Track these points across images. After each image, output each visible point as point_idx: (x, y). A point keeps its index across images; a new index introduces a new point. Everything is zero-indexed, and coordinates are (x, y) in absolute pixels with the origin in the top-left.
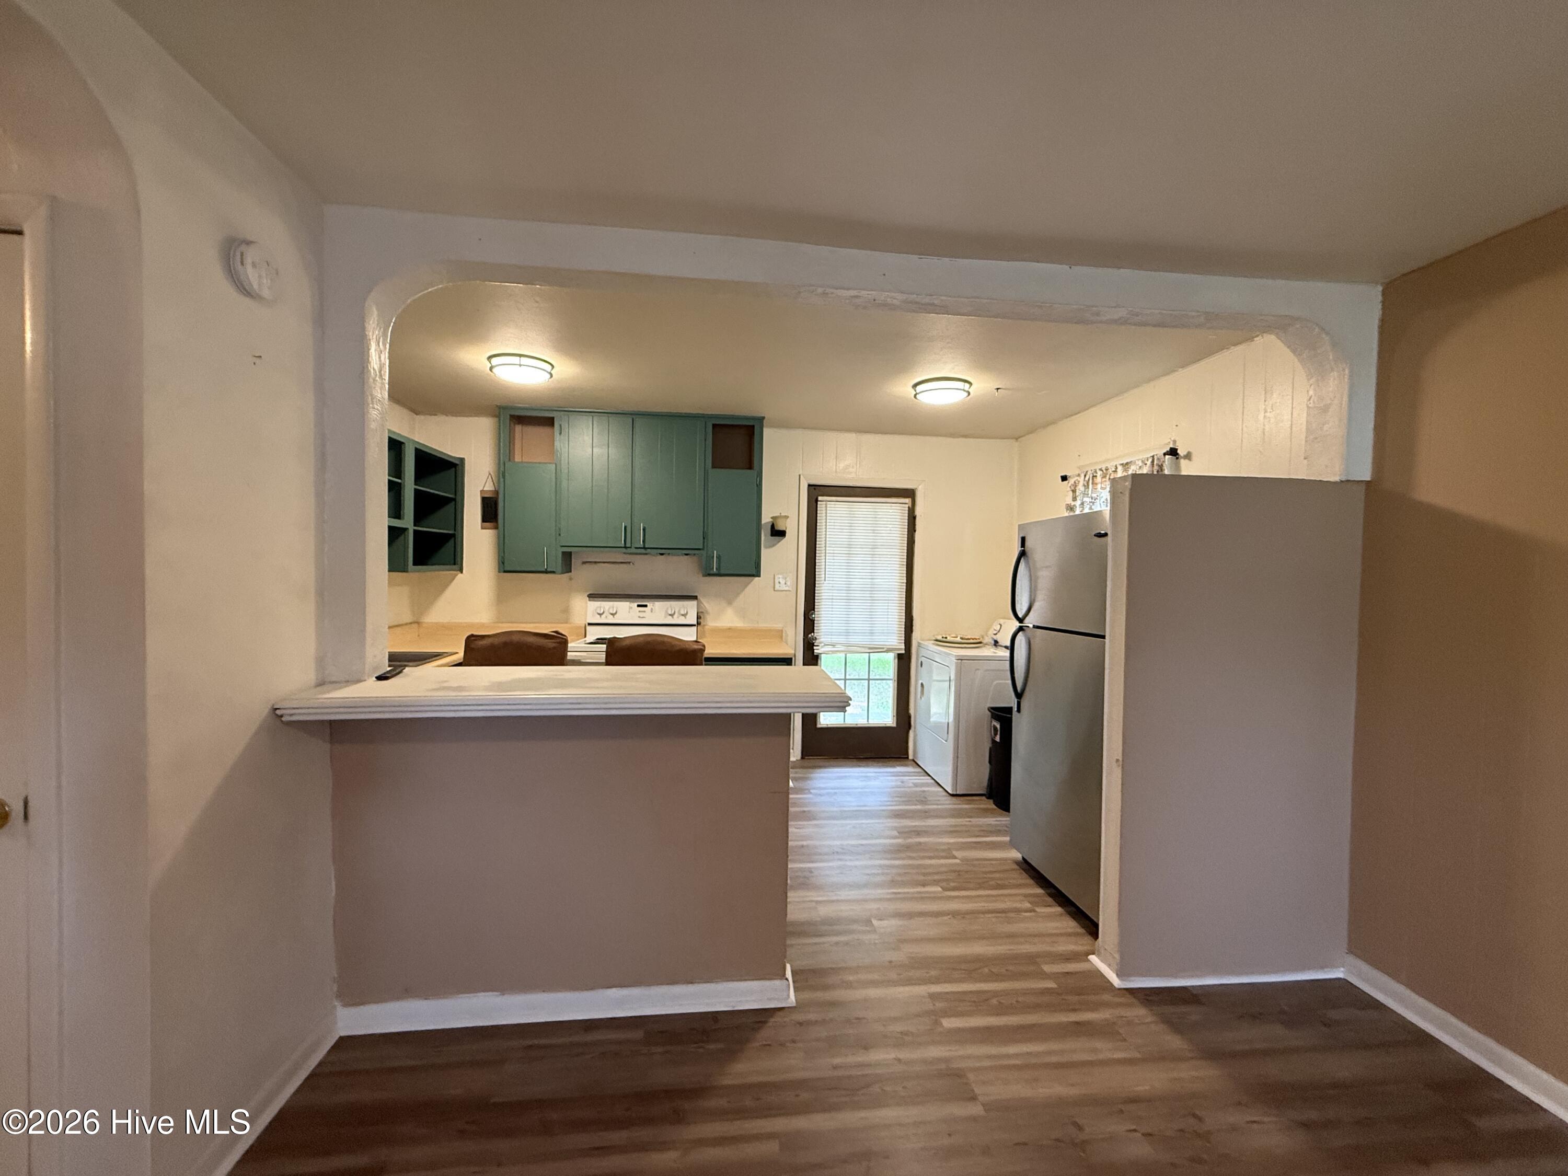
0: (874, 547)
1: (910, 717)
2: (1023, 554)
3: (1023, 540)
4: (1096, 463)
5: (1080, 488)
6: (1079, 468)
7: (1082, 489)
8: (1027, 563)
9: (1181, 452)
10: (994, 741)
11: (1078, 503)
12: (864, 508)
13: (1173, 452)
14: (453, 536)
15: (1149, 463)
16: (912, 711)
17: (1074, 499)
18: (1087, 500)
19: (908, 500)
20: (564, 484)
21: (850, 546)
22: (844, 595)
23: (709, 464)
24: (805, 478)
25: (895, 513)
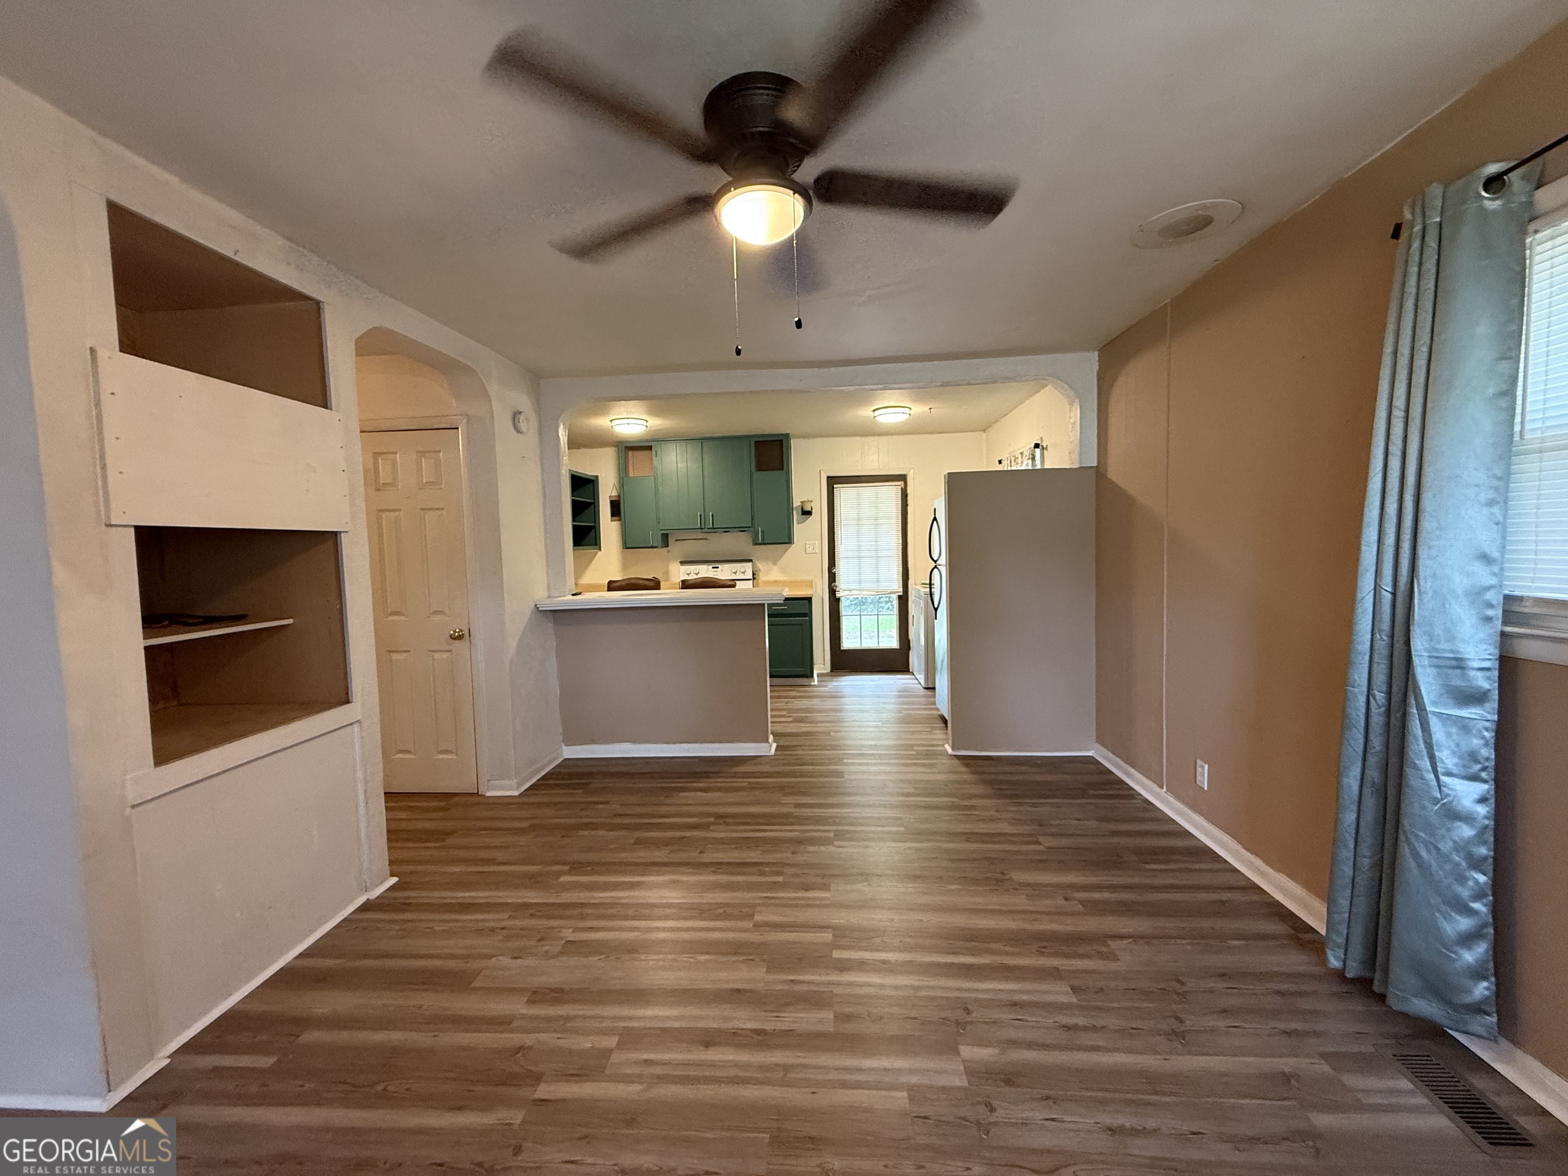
1: (909, 641)
2: (935, 519)
4: (1014, 451)
6: (1008, 454)
8: (937, 524)
9: (1044, 445)
12: (867, 491)
13: (1038, 446)
14: (594, 527)
15: (1029, 452)
16: (910, 637)
19: (901, 483)
20: (660, 489)
21: (859, 519)
22: (856, 554)
23: (754, 469)
24: (825, 472)
25: (891, 491)
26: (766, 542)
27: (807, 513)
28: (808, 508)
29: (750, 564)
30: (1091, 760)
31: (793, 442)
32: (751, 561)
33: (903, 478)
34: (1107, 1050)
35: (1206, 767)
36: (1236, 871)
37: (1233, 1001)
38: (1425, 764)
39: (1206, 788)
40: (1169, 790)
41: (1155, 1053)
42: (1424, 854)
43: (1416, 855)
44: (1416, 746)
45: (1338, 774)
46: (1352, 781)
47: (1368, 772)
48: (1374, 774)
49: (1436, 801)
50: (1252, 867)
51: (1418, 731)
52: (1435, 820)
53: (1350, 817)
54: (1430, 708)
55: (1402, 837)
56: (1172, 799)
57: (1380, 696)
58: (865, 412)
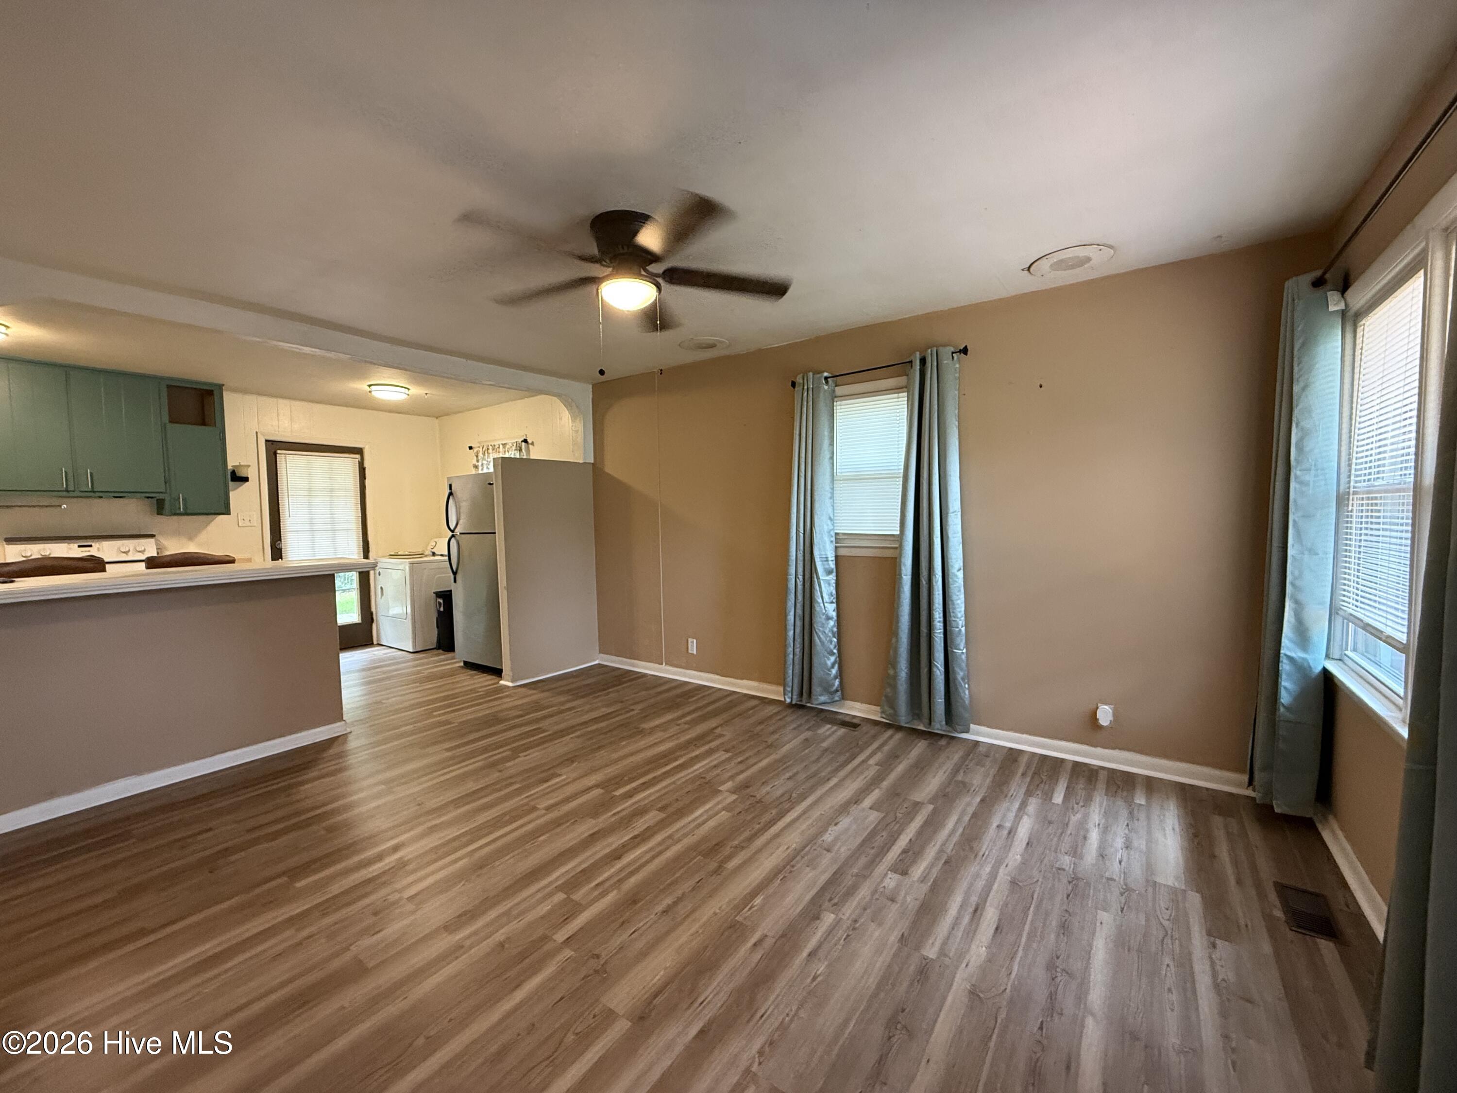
0: (332, 490)
1: (372, 614)
2: (451, 494)
3: (450, 486)
4: (490, 441)
5: (481, 455)
6: (479, 443)
7: (482, 455)
8: (454, 498)
9: (530, 441)
10: (439, 612)
11: (480, 464)
12: (319, 461)
13: (525, 441)
15: (515, 445)
16: (373, 609)
17: (478, 461)
18: (485, 462)
19: (358, 456)
21: (310, 490)
22: (307, 527)
23: (166, 419)
24: (263, 434)
25: (347, 465)
26: (189, 511)
27: (239, 479)
28: (242, 473)
29: (152, 540)
30: (600, 666)
31: (226, 395)
32: (152, 536)
33: (359, 451)
34: (760, 761)
35: (695, 641)
36: (720, 689)
37: (771, 729)
38: (820, 600)
39: (695, 653)
40: (666, 664)
41: (772, 754)
42: (822, 636)
43: (819, 638)
44: (817, 594)
45: (786, 616)
46: (791, 617)
47: (797, 611)
48: (799, 611)
49: (824, 614)
50: (729, 684)
51: (817, 588)
52: (824, 622)
53: (791, 633)
54: (821, 578)
55: (814, 632)
56: (671, 668)
57: (801, 577)
58: (361, 386)
